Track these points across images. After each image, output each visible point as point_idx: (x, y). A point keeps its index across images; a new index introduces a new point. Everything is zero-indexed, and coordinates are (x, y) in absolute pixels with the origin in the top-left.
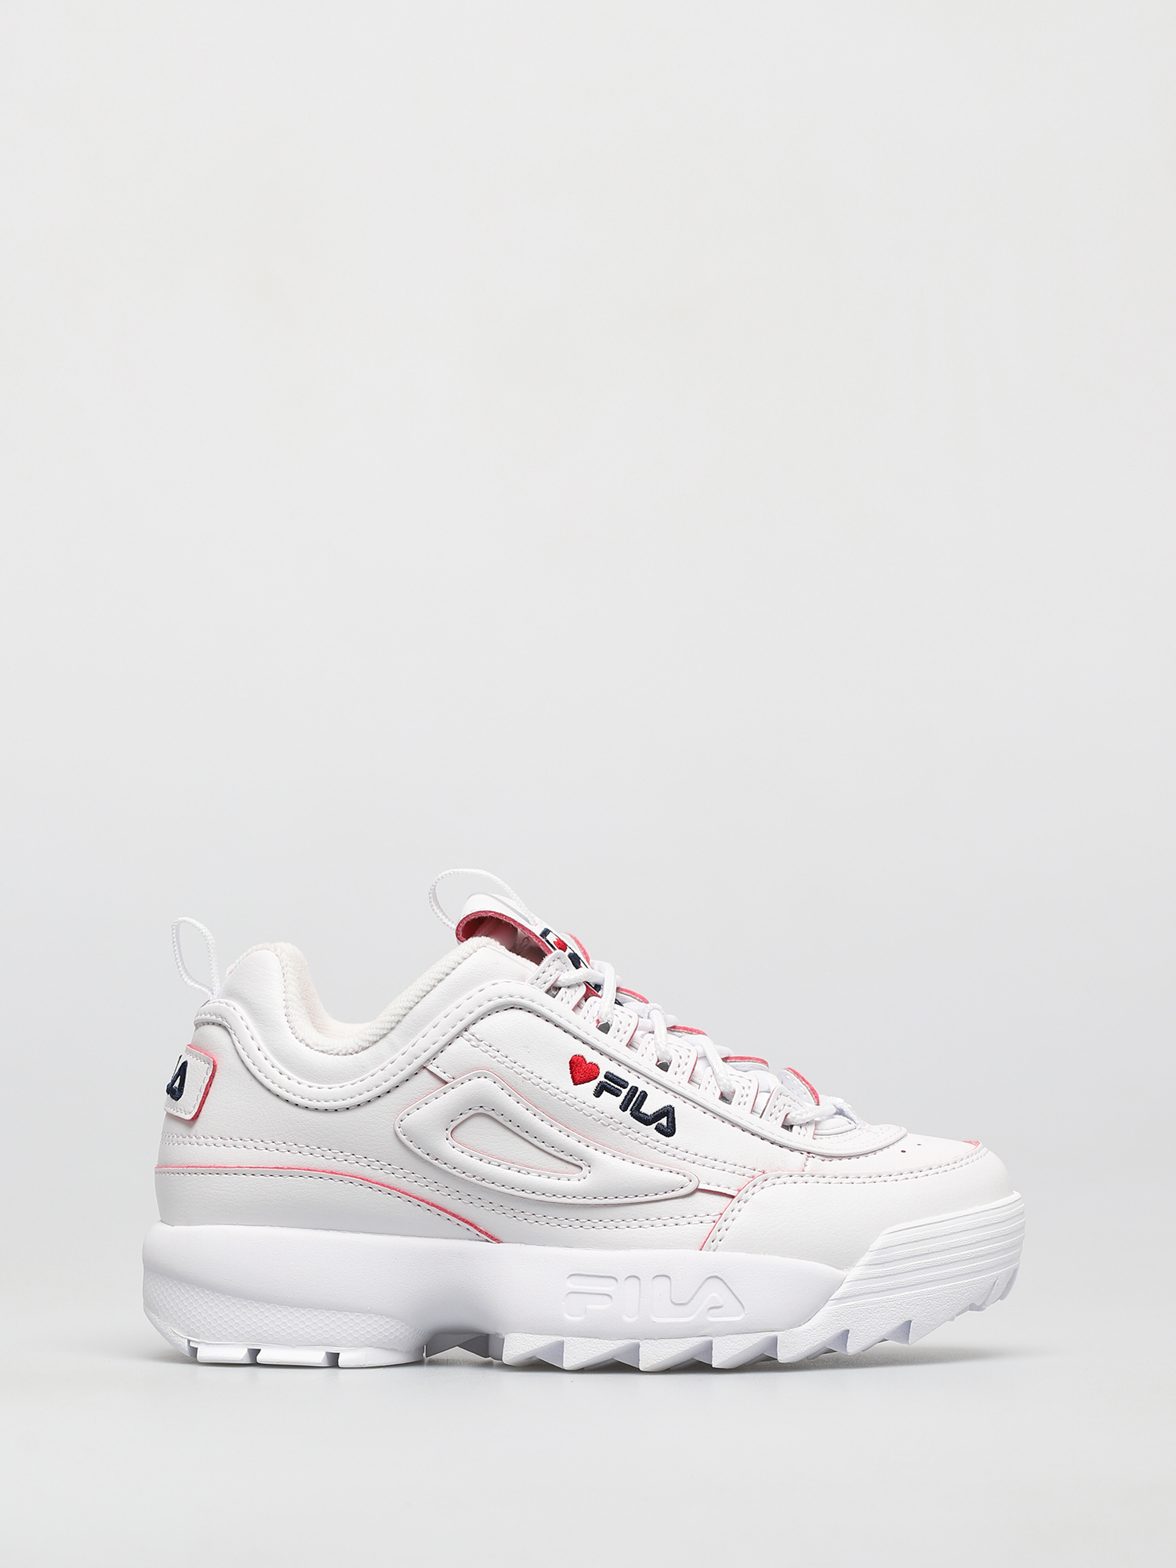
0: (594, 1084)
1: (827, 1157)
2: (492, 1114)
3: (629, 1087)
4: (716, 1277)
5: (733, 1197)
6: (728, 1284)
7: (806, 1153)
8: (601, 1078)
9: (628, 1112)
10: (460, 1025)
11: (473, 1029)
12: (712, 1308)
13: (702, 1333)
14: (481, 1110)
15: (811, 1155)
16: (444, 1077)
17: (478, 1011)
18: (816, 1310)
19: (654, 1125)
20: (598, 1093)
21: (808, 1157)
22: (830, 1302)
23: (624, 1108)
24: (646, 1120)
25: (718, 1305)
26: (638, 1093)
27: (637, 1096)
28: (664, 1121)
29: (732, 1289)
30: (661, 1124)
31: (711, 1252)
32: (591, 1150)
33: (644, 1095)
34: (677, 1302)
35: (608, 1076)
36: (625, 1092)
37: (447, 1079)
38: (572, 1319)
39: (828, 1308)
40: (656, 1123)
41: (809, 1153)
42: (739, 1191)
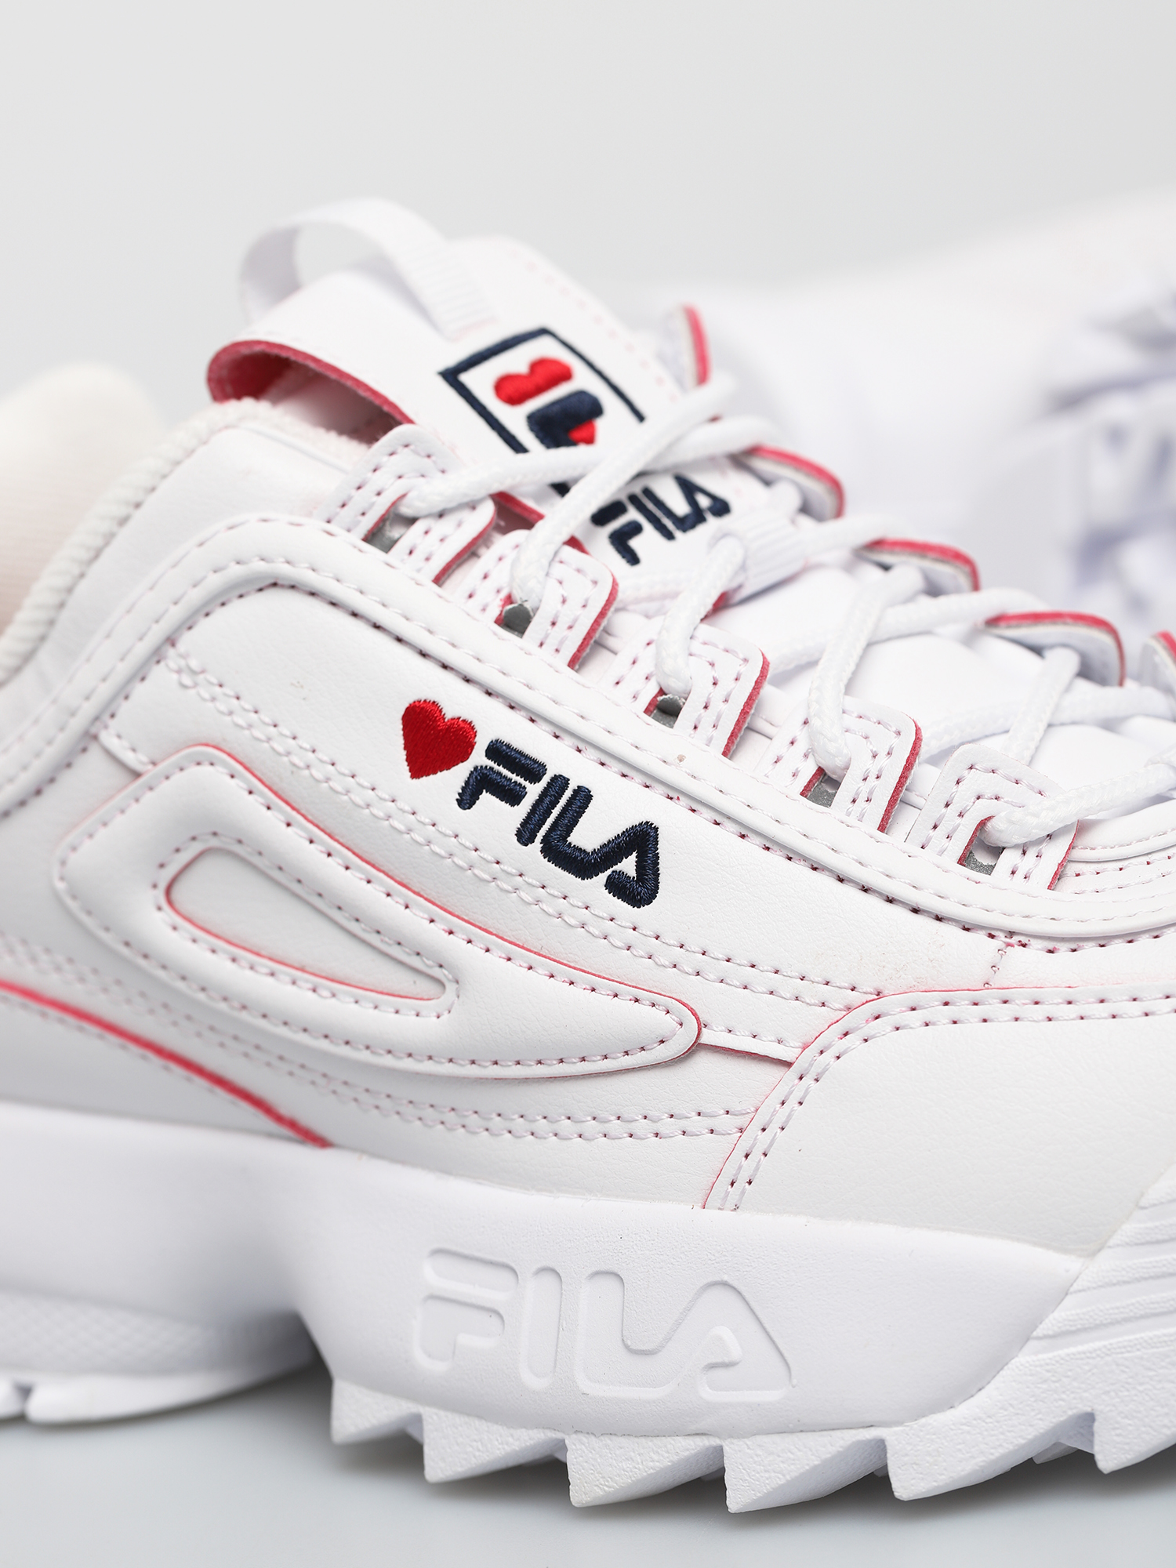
0: (460, 774)
1: (1063, 939)
2: (237, 849)
3: (546, 779)
4: (725, 1284)
5: (789, 1065)
6: (753, 1304)
7: (1001, 935)
8: (478, 758)
9: (537, 845)
10: (157, 633)
11: (186, 641)
12: (713, 1366)
13: (693, 1428)
14: (214, 842)
15: (1015, 940)
16: (130, 758)
17: (195, 596)
18: (995, 1365)
19: (603, 877)
20: (467, 799)
21: (1009, 945)
22: (1032, 1344)
23: (525, 835)
24: (581, 865)
25: (727, 1360)
26: (568, 794)
27: (563, 801)
28: (628, 866)
29: (760, 1316)
30: (620, 873)
31: (727, 1214)
32: (457, 941)
33: (583, 797)
34: (633, 1347)
35: (497, 751)
36: (534, 791)
37: (139, 767)
38: (431, 1366)
39: (1025, 1359)
40: (609, 872)
41: (1011, 934)
42: (805, 1047)
